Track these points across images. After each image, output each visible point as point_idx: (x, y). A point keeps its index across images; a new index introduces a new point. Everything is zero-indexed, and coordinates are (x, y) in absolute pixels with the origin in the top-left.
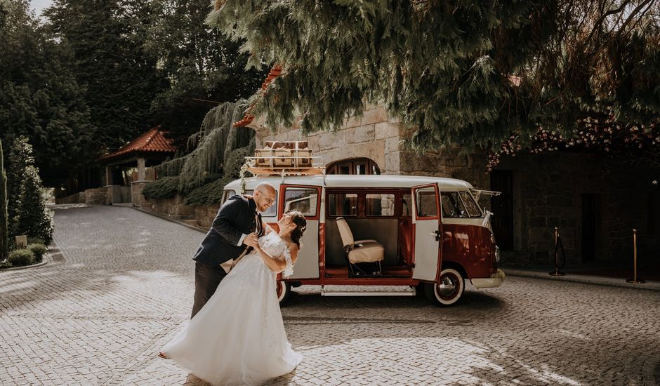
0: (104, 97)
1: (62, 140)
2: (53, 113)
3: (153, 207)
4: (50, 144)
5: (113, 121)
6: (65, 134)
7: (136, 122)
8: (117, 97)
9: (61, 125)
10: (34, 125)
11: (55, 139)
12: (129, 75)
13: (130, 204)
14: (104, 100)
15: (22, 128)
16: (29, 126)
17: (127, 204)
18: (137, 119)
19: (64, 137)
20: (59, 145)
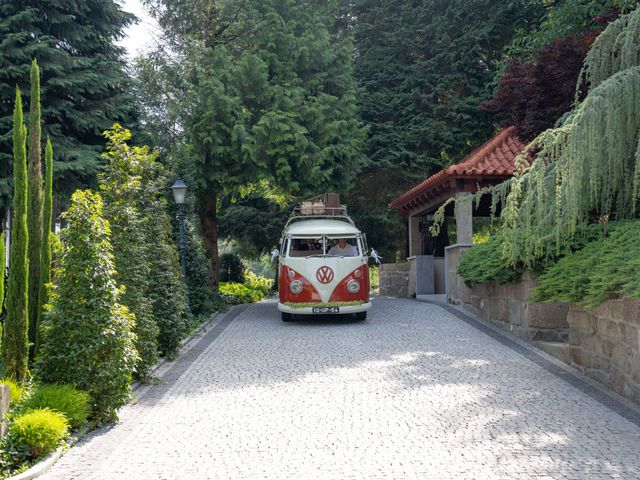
0: (401, 71)
1: (287, 155)
2: (273, 100)
3: (482, 304)
4: (261, 164)
5: (417, 118)
6: (291, 142)
7: (466, 117)
8: (426, 67)
9: (284, 121)
10: (231, 126)
11: (271, 152)
12: (451, 16)
13: (443, 298)
14: (401, 76)
15: (209, 131)
16: (224, 127)
17: (432, 297)
18: (469, 112)
19: (291, 148)
20: (282, 164)
